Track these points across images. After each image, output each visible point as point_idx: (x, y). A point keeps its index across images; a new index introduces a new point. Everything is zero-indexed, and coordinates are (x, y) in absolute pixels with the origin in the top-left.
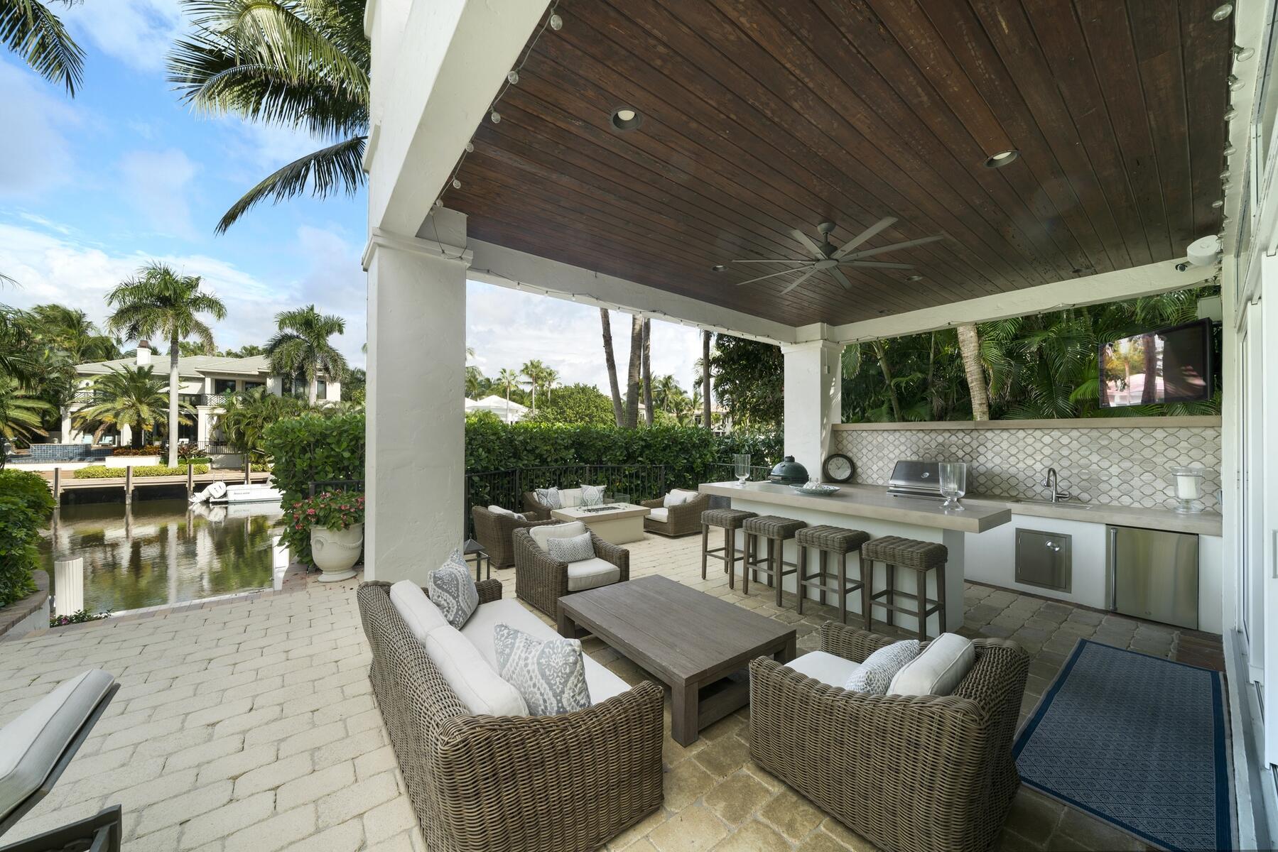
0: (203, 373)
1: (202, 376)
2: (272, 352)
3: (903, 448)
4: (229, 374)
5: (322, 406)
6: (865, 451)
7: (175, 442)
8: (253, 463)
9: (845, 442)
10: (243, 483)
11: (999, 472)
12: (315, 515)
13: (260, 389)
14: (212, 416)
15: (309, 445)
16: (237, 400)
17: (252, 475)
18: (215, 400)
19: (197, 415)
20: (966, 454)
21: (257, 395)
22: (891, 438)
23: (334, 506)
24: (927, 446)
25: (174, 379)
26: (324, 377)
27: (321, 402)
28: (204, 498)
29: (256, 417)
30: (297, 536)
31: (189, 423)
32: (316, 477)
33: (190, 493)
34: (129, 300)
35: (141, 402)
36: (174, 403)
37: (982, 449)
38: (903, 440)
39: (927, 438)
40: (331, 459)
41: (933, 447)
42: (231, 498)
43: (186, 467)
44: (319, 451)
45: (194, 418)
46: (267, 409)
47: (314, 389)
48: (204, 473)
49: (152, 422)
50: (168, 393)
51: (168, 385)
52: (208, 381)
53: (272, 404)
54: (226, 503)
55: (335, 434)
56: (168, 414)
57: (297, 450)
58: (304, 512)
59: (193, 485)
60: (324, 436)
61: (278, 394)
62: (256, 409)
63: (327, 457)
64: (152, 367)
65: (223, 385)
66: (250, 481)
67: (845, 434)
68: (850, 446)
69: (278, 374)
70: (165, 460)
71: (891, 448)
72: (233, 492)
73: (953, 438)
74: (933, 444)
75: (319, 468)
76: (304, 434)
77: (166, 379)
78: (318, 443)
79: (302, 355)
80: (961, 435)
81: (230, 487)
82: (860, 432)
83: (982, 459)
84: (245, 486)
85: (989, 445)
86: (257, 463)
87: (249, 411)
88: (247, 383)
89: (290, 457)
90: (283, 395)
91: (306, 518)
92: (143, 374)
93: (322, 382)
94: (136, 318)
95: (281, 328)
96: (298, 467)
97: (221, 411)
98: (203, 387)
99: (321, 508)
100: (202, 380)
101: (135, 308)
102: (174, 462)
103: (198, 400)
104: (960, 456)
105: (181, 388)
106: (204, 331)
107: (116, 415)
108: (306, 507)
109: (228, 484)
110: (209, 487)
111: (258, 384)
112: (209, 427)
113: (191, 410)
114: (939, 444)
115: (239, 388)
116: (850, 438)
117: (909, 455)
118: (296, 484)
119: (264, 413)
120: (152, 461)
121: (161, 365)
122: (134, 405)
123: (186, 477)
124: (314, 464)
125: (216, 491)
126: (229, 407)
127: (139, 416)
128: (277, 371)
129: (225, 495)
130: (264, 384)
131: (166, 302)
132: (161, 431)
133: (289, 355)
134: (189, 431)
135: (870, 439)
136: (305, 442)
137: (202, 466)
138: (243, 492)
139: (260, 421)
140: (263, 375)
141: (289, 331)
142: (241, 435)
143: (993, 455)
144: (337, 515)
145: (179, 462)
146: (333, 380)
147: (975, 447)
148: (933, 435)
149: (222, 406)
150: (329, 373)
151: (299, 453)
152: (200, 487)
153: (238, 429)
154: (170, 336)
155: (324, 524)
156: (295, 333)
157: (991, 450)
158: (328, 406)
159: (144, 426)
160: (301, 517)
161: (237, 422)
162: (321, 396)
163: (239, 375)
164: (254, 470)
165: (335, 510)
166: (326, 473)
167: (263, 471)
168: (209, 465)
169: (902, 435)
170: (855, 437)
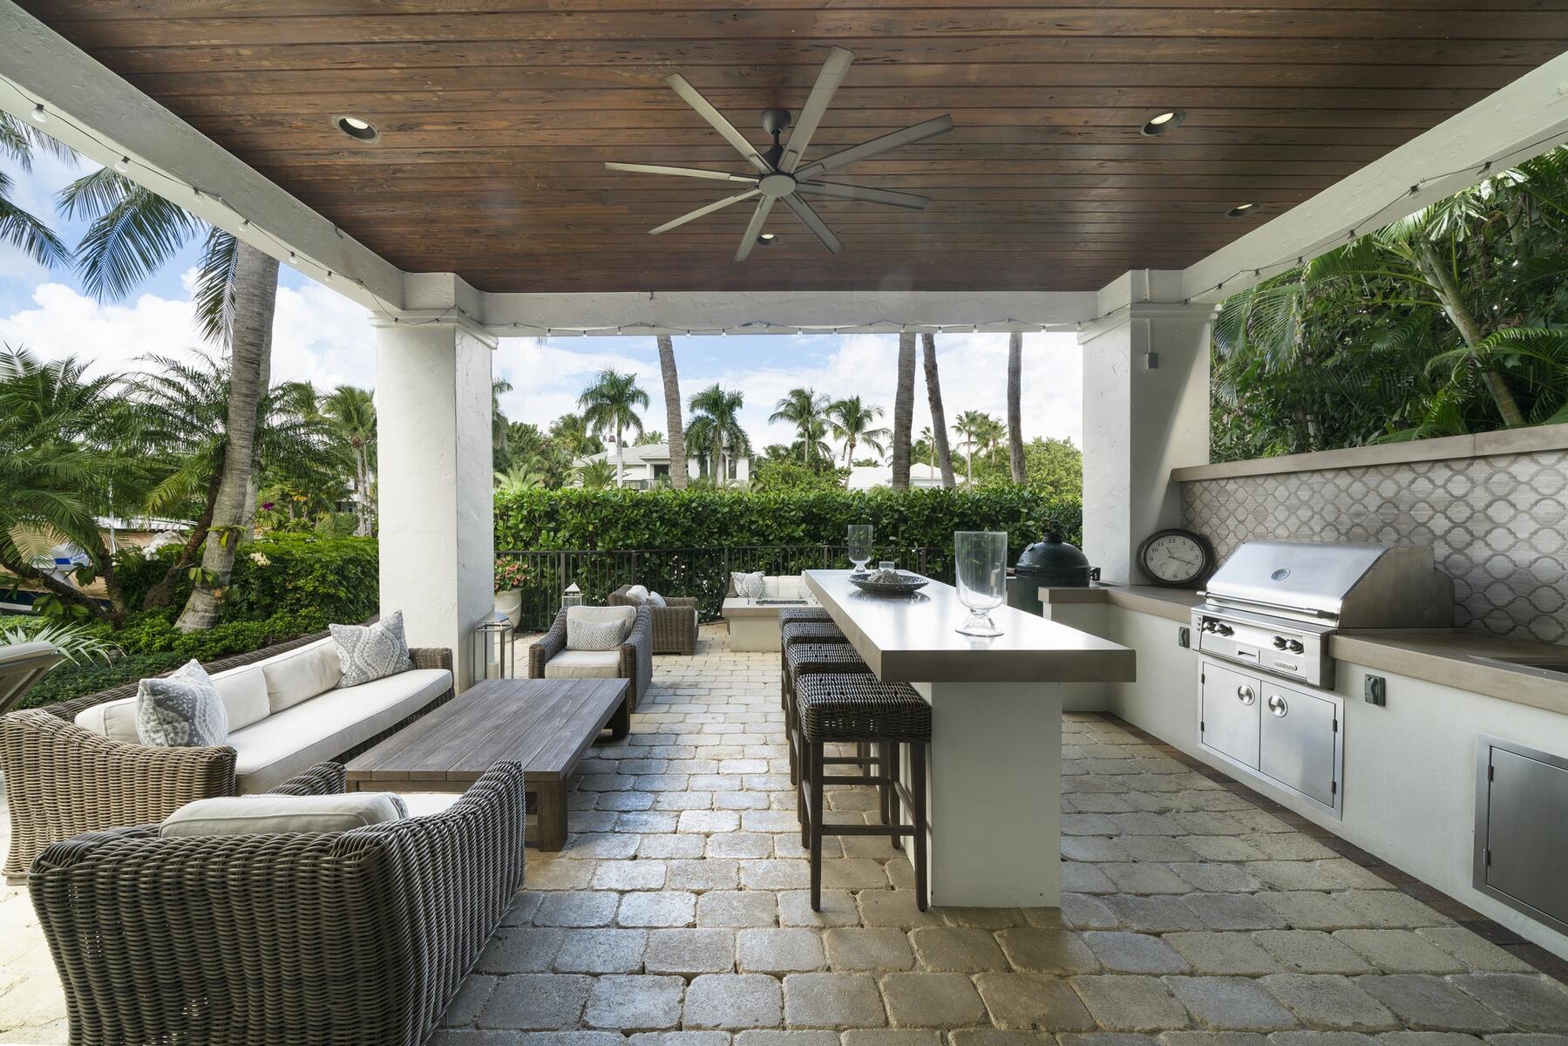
3: (1304, 513)
6: (1232, 522)
9: (1198, 505)
11: (1553, 576)
20: (1456, 525)
22: (1281, 492)
24: (1357, 508)
37: (1500, 512)
38: (1304, 495)
39: (1358, 488)
41: (1372, 508)
65: (660, 469)
67: (1198, 489)
68: (1206, 513)
71: (1281, 514)
73: (1422, 485)
74: (1373, 502)
80: (1441, 474)
82: (1222, 483)
83: (1499, 539)
85: (1523, 498)
104: (1439, 532)
106: (638, 422)
114: (1387, 501)
116: (1206, 496)
117: (1317, 529)
131: (613, 400)
135: (1241, 494)
143: (1534, 526)
147: (1479, 505)
148: (1372, 478)
157: (1528, 512)
169: (1304, 483)
170: (1214, 494)
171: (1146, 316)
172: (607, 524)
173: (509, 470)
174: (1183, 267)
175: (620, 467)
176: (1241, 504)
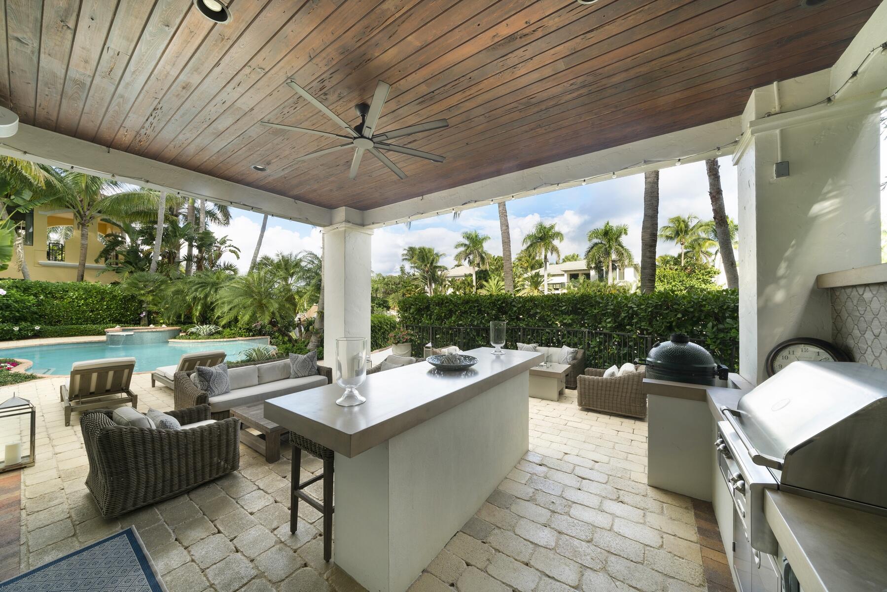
1: (563, 273)
9: (844, 315)
34: (529, 242)
35: (536, 289)
47: (610, 274)
52: (566, 275)
65: (573, 276)
67: (843, 296)
79: (601, 254)
82: (861, 290)
88: (584, 274)
94: (531, 249)
95: (591, 241)
103: (561, 286)
116: (849, 306)
131: (542, 239)
140: (588, 269)
156: (599, 241)
163: (579, 270)
170: (855, 302)
171: (775, 128)
172: (451, 313)
173: (490, 280)
174: (829, 65)
175: (546, 276)
176: (876, 316)
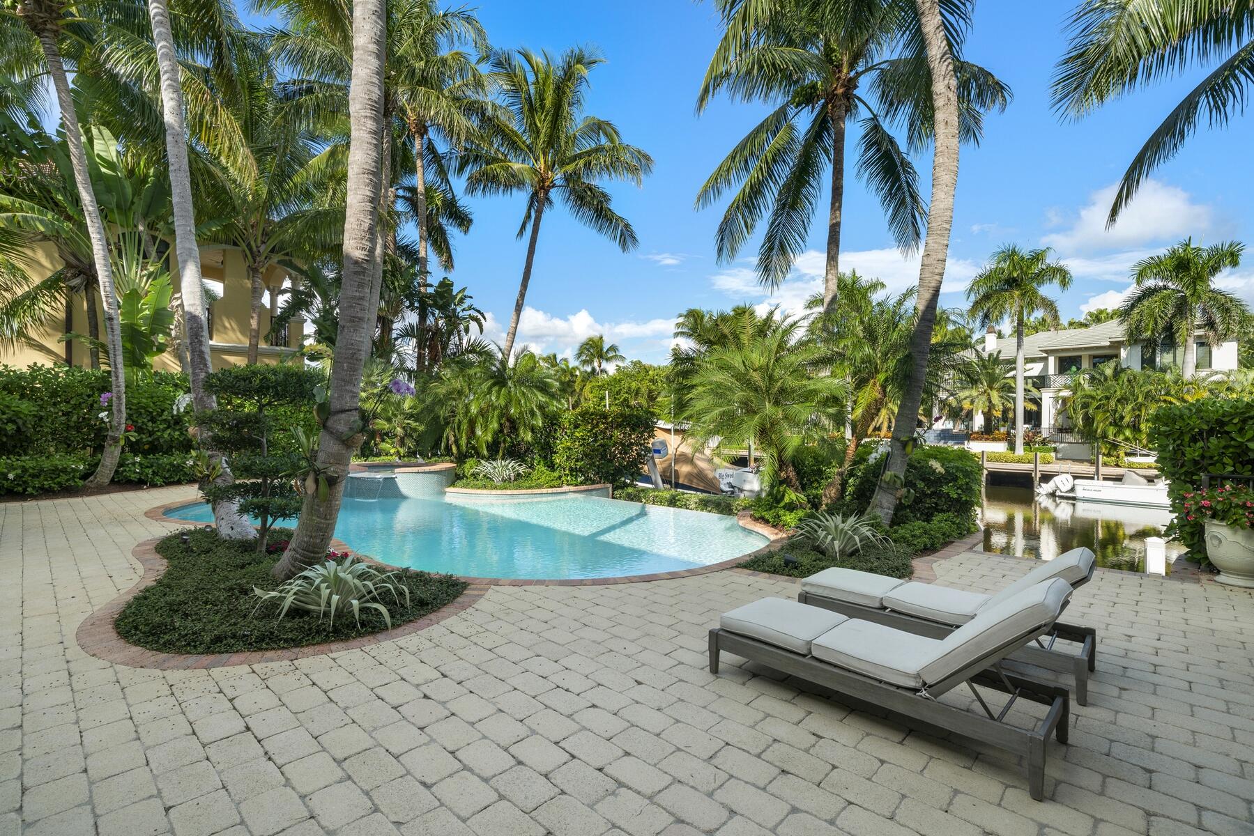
0: (1046, 351)
1: (1045, 355)
2: (1129, 314)
4: (1074, 350)
5: (1204, 380)
7: (1022, 428)
8: (1104, 455)
10: (1092, 478)
12: (1211, 508)
13: (1112, 364)
14: (1056, 399)
15: (1201, 433)
16: (1083, 379)
17: (1103, 470)
18: (1058, 381)
19: (1041, 399)
21: (1109, 372)
23: (1235, 501)
25: (1020, 361)
26: (1206, 337)
27: (1203, 373)
28: (1051, 491)
29: (1107, 398)
30: (1187, 529)
31: (1034, 408)
32: (1210, 468)
33: (1036, 483)
34: (982, 291)
35: (991, 388)
36: (1020, 386)
40: (1231, 450)
42: (1079, 493)
43: (1031, 455)
44: (1213, 440)
45: (1037, 402)
46: (1122, 388)
47: (1191, 354)
48: (1049, 463)
49: (1001, 408)
50: (1014, 377)
51: (1015, 369)
52: (1051, 360)
53: (1129, 381)
54: (1074, 499)
55: (1236, 421)
56: (1014, 399)
57: (1187, 439)
58: (1196, 503)
59: (1039, 475)
60: (1221, 423)
61: (1136, 367)
62: (1108, 389)
63: (1225, 447)
64: (999, 352)
65: (1067, 362)
66: (1101, 477)
69: (1136, 342)
70: (1012, 447)
72: (1082, 487)
75: (1216, 458)
76: (1196, 423)
77: (1012, 363)
78: (1211, 432)
79: (1170, 311)
81: (1077, 481)
84: (1095, 482)
86: (1109, 455)
87: (1099, 392)
88: (1095, 357)
89: (1178, 445)
90: (1143, 368)
91: (1199, 509)
92: (995, 360)
93: (1202, 343)
94: (987, 305)
95: (1139, 282)
96: (1188, 456)
97: (1066, 393)
98: (1046, 368)
99: (1219, 502)
100: (1046, 359)
101: (987, 297)
102: (1020, 450)
103: (1041, 382)
105: (1026, 371)
106: (1049, 305)
107: (972, 402)
108: (1198, 498)
109: (1075, 478)
110: (1055, 478)
111: (1110, 357)
112: (1053, 411)
113: (1035, 393)
115: (1085, 364)
118: (1186, 473)
119: (1118, 393)
120: (1000, 447)
121: (1008, 348)
122: (985, 392)
123: (1032, 466)
124: (1207, 454)
125: (1062, 483)
126: (1076, 388)
127: (990, 402)
128: (1133, 337)
129: (1072, 490)
130: (1117, 356)
131: (1012, 283)
132: (1008, 417)
133: (1152, 315)
134: (1033, 418)
136: (1197, 430)
137: (1047, 455)
138: (1093, 488)
139: (1113, 403)
140: (1116, 345)
141: (1150, 283)
142: (1089, 420)
144: (1241, 511)
145: (1025, 450)
146: (1222, 338)
149: (1067, 387)
150: (1216, 331)
151: (1189, 442)
152: (1046, 478)
153: (1086, 414)
154: (1016, 318)
155: (1223, 519)
156: (1161, 284)
158: (1214, 378)
159: (994, 412)
160: (1194, 508)
161: (1085, 406)
162: (1205, 362)
163: (1086, 349)
164: (1105, 464)
165: (1237, 506)
166: (1224, 465)
167: (1117, 465)
168: (1053, 454)
